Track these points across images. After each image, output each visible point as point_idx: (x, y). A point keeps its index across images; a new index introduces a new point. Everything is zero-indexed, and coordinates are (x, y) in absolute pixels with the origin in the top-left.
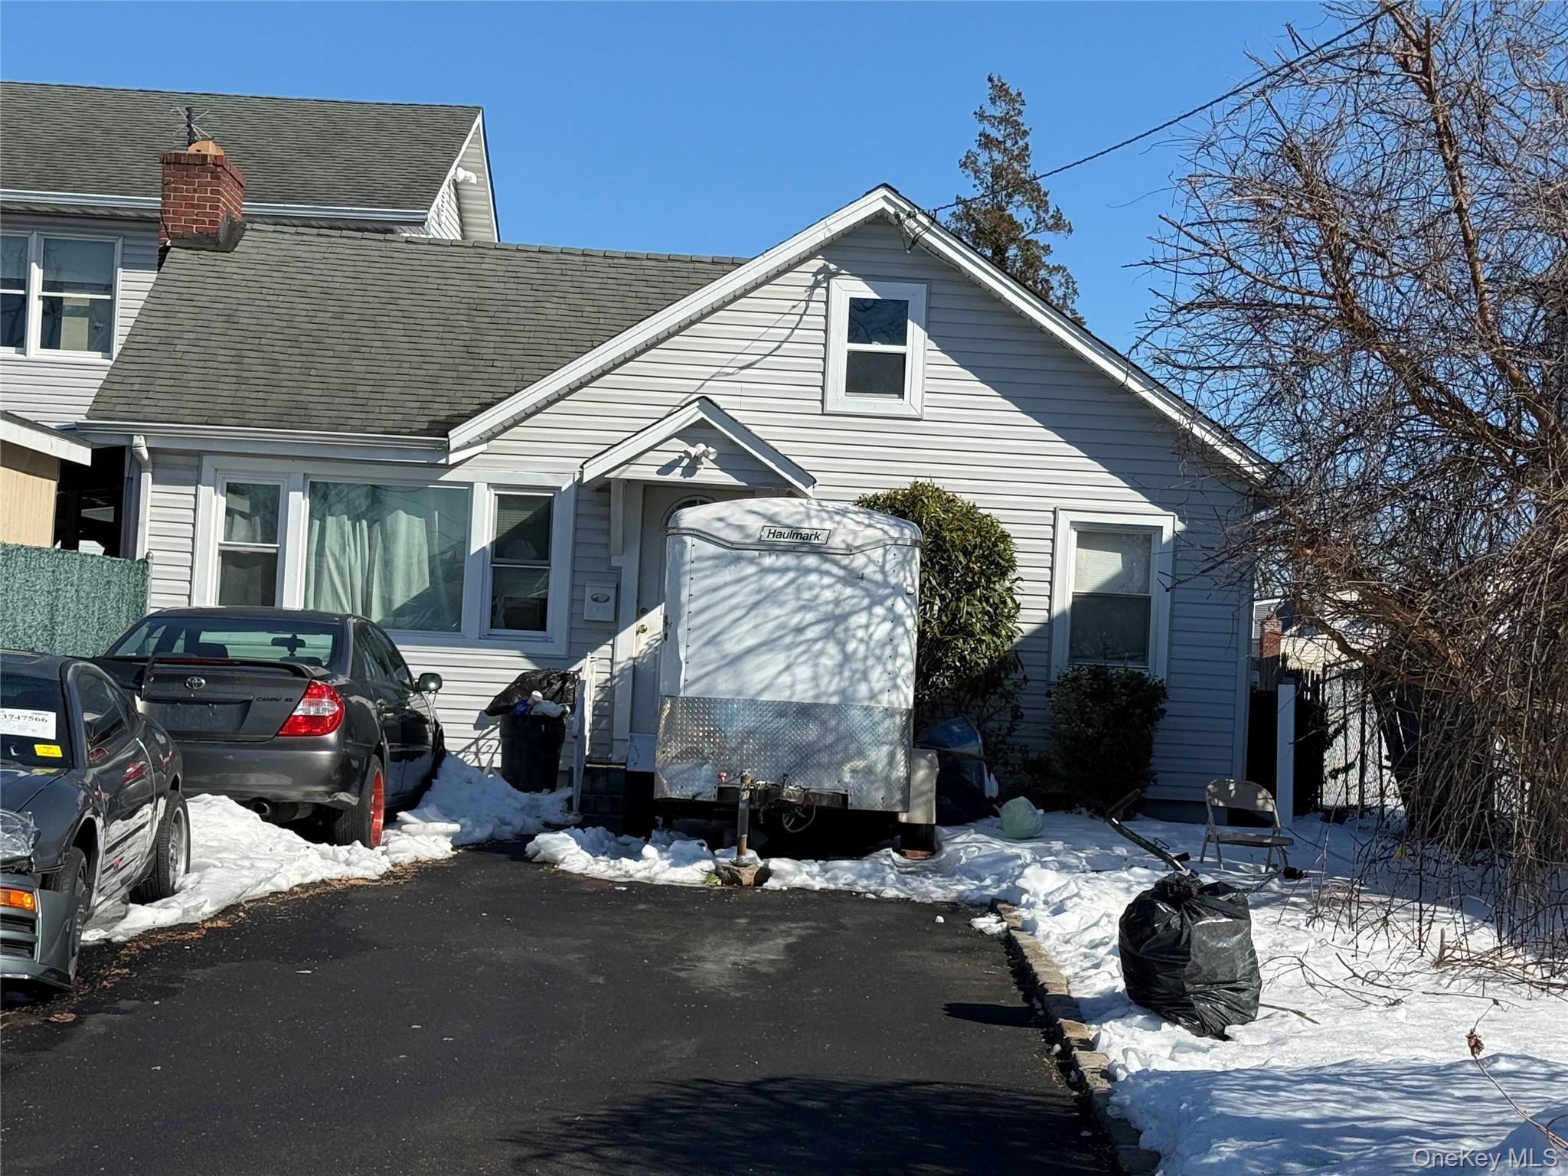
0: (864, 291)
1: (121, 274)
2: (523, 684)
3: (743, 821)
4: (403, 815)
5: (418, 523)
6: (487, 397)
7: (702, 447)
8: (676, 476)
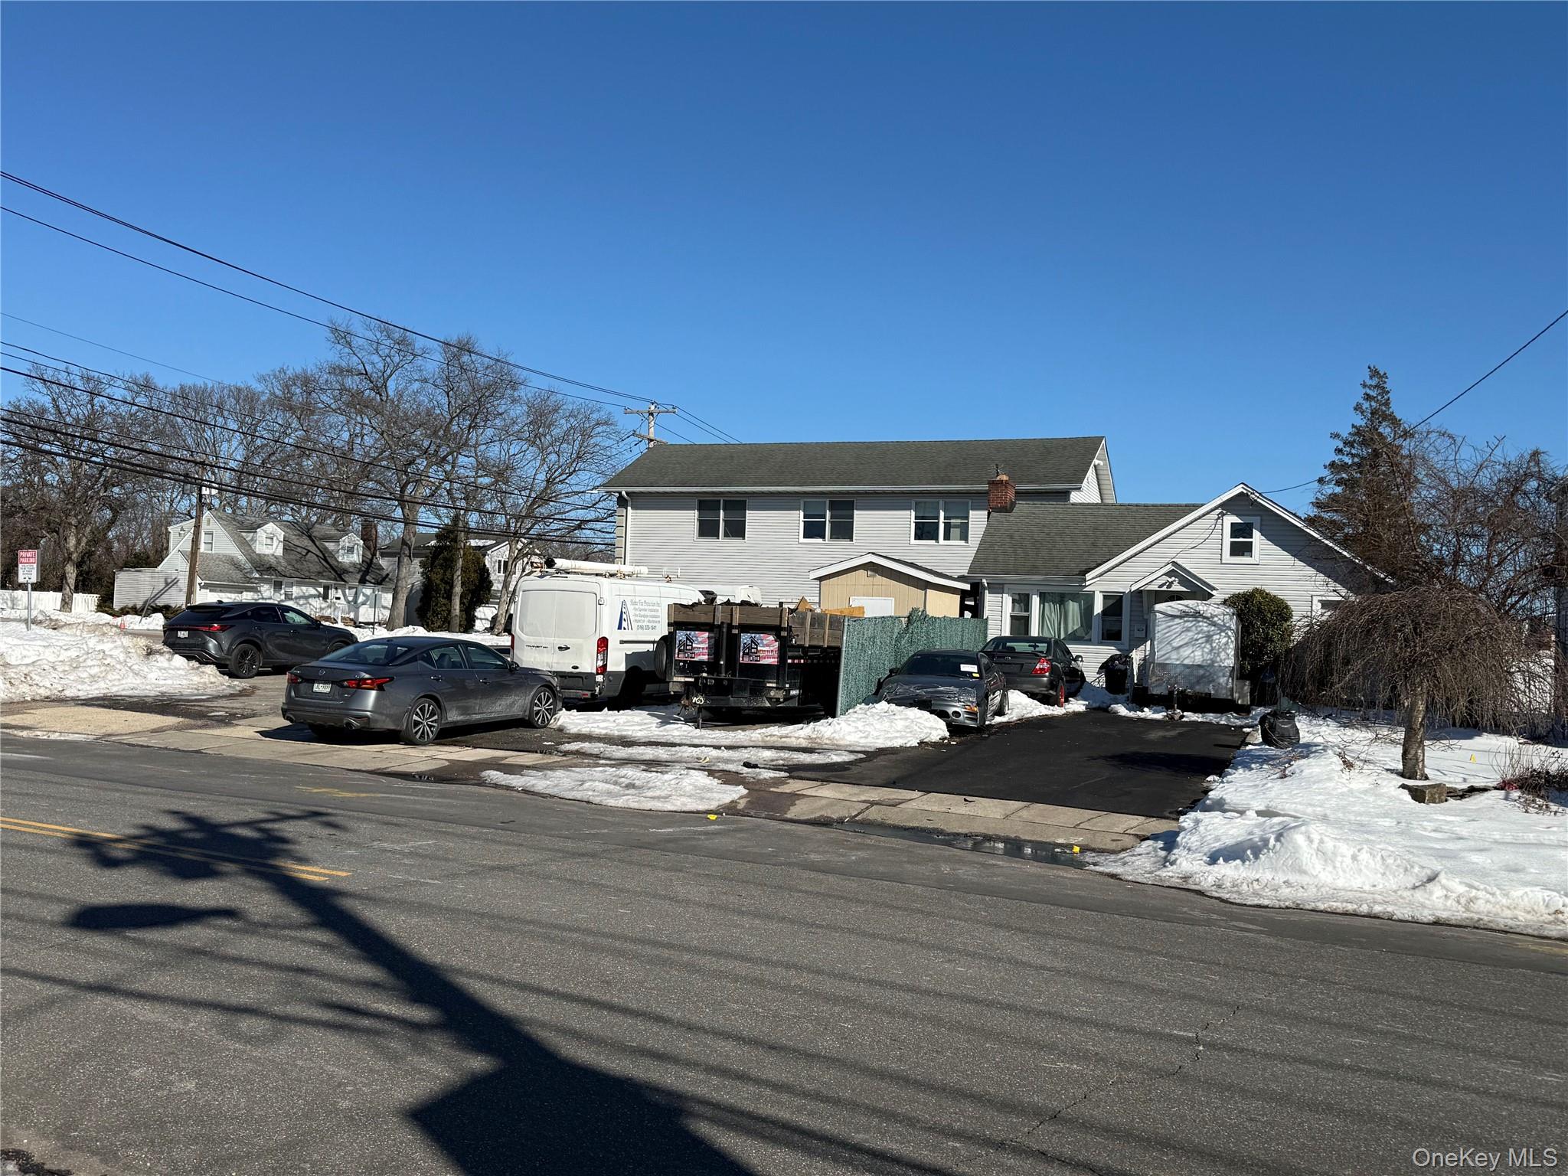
0: (1236, 520)
1: (971, 512)
2: (1113, 658)
3: (1175, 700)
4: (1070, 699)
5: (1076, 605)
6: (1099, 562)
7: (1173, 578)
8: (1164, 588)
